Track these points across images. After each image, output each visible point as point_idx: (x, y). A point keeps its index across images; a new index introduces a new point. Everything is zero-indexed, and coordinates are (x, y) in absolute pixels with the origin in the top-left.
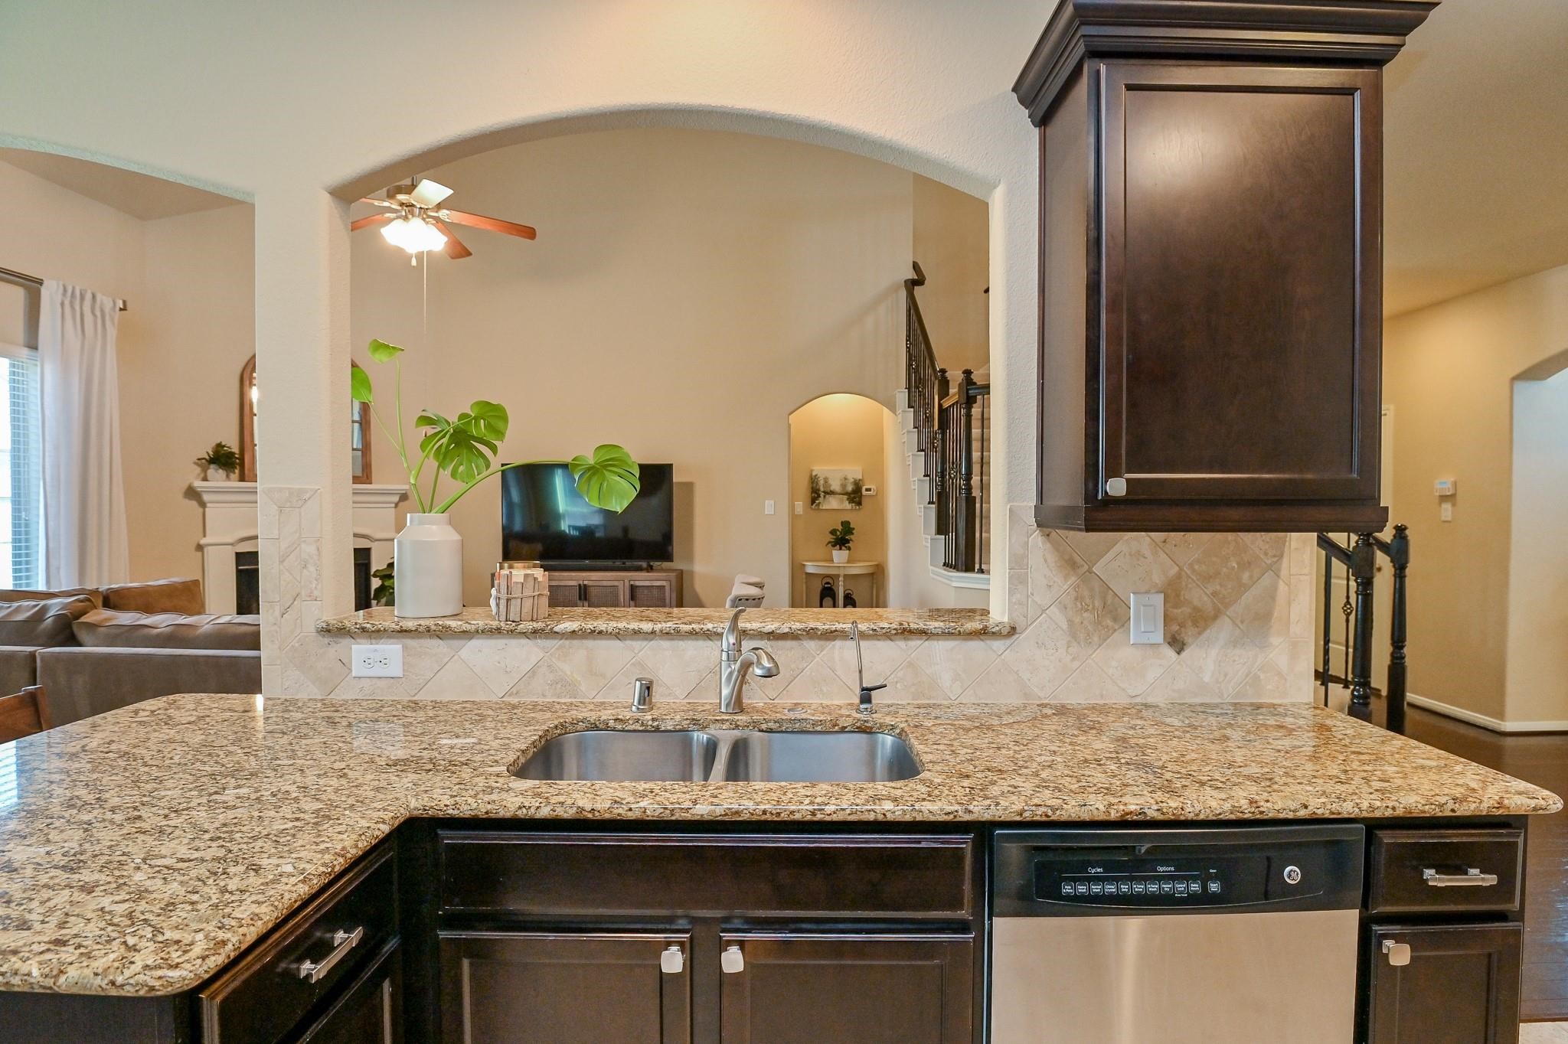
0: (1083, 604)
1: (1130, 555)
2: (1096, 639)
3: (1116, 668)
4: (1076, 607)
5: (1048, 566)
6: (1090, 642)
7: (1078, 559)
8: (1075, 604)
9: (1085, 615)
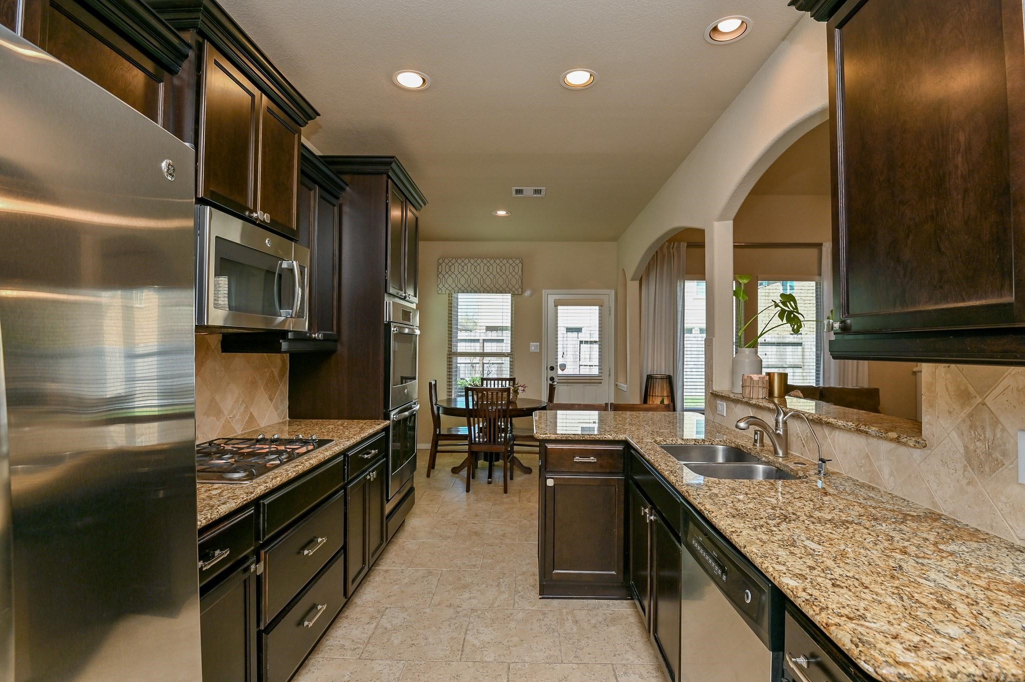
0: (976, 433)
1: (1018, 390)
2: (987, 469)
3: (1005, 503)
4: (971, 435)
5: (949, 394)
6: (982, 472)
7: (971, 389)
8: (970, 432)
9: (978, 444)
